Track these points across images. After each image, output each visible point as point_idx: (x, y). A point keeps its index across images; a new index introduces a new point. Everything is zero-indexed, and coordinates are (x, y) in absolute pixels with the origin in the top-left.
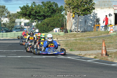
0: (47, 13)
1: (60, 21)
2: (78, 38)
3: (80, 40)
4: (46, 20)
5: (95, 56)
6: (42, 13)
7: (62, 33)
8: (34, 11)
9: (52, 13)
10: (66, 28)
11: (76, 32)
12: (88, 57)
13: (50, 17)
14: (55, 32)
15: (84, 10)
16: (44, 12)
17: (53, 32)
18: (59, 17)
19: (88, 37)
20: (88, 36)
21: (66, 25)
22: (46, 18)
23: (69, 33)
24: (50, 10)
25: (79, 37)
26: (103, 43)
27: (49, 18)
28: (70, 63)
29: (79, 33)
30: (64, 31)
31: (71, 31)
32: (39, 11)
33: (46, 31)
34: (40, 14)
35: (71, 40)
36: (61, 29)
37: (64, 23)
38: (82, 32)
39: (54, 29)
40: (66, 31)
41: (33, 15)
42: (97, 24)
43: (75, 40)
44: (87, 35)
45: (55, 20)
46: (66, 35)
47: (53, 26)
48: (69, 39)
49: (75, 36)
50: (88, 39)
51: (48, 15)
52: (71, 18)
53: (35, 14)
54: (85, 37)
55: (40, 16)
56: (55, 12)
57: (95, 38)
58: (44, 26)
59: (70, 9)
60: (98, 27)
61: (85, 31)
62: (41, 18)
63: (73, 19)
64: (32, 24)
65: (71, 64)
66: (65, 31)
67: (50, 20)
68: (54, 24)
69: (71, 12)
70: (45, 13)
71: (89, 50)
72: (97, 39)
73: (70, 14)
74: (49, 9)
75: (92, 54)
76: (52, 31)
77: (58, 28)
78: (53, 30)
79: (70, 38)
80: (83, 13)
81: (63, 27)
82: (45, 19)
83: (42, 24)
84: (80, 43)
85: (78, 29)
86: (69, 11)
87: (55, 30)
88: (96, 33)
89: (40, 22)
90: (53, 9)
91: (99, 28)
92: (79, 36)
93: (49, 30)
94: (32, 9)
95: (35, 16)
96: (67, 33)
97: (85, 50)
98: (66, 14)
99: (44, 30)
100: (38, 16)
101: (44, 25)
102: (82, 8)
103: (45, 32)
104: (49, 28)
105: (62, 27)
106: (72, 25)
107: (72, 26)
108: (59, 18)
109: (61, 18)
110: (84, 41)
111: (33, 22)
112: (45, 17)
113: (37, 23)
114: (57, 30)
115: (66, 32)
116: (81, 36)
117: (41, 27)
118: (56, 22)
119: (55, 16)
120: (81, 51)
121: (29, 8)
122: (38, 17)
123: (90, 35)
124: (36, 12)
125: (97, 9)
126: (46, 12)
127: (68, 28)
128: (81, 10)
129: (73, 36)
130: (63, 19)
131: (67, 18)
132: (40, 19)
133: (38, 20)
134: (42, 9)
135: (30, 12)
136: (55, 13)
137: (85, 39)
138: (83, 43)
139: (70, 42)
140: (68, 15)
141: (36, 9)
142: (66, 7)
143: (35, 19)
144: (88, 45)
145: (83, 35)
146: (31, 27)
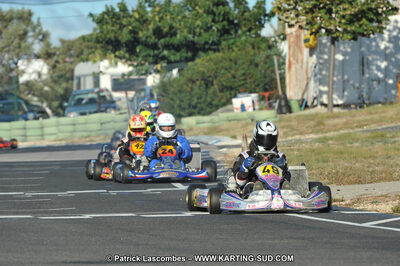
0: (206, 36)
1: (257, 65)
2: (331, 134)
3: (341, 139)
4: (202, 63)
5: (396, 202)
8: (151, 27)
9: (224, 32)
10: (284, 93)
11: (325, 109)
12: (370, 208)
13: (215, 51)
14: (237, 112)
15: (355, 18)
16: (189, 32)
17: (232, 110)
18: (253, 48)
19: (373, 127)
20: (373, 121)
21: (283, 79)
22: (201, 53)
23: (297, 111)
24: (213, 21)
25: (336, 128)
27: (212, 55)
28: (291, 237)
29: (336, 110)
30: (276, 105)
31: (306, 106)
32: (171, 27)
33: (202, 109)
34: (174, 41)
35: (306, 142)
36: (263, 99)
37: (273, 72)
38: (345, 106)
39: (234, 101)
40: (286, 107)
41: (146, 45)
43: (319, 140)
44: (369, 117)
45: (236, 63)
46: (282, 124)
47: (231, 88)
48: (297, 137)
49: (319, 124)
50: (374, 137)
51: (206, 43)
52: (301, 52)
53: (153, 39)
54: (361, 126)
55: (177, 48)
56: (237, 26)
58: (192, 89)
59: (297, 16)
61: (360, 104)
62: (177, 56)
63: (311, 55)
64: (143, 82)
65: (298, 238)
66: (280, 106)
67: (216, 64)
68: (234, 77)
69: (301, 27)
70: (194, 34)
71: (376, 178)
73: (298, 37)
74: (210, 18)
75: (385, 198)
76: (229, 107)
77: (251, 92)
78: (229, 102)
79: (301, 134)
81: (270, 89)
82: (198, 61)
83: (183, 80)
84: (342, 153)
85: (331, 95)
86: (293, 22)
87: (237, 102)
89: (175, 72)
90: (226, 16)
92: (335, 126)
93: (214, 103)
94: (143, 21)
95: (154, 46)
96: (288, 115)
97: (359, 182)
98: (283, 36)
99: (193, 103)
100: (167, 47)
101: (193, 82)
102: (345, 9)
103: (199, 113)
104: (214, 93)
105: (266, 90)
106: (308, 79)
107: (307, 84)
108: (255, 55)
109: (264, 53)
110: (356, 144)
111: (147, 73)
112: (193, 49)
114: (245, 101)
115: (284, 110)
116: (347, 123)
117: (180, 92)
118: (241, 72)
120: (341, 187)
121: (131, 17)
122: (165, 52)
123: (381, 121)
124: (158, 32)
126: (198, 30)
127: (293, 93)
128: (343, 17)
129: (312, 123)
130: (268, 57)
131: (285, 53)
132: (176, 62)
133: (169, 62)
134: (184, 17)
135: (134, 32)
136: (236, 32)
137: (364, 135)
138: (352, 153)
139: (298, 150)
140: (292, 39)
141: (157, 19)
142: (279, 9)
143: (157, 60)
144: (371, 161)
145: (356, 119)
146: (142, 94)
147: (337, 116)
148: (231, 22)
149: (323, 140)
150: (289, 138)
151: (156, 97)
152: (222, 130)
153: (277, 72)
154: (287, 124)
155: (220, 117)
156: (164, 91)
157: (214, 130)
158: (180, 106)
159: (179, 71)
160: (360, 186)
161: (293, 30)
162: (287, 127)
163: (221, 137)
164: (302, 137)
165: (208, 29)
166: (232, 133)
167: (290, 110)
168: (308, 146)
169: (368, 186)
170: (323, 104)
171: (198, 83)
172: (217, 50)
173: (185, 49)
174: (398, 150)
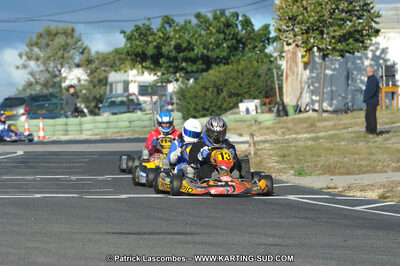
0: (217, 51)
1: (259, 76)
2: (321, 134)
3: (330, 138)
4: (214, 74)
5: (381, 191)
6: (199, 50)
7: (268, 118)
8: (173, 43)
9: (233, 49)
10: (282, 100)
11: (315, 114)
12: (358, 195)
13: (225, 64)
14: (243, 114)
15: (343, 38)
16: (204, 48)
17: (238, 113)
18: (258, 62)
19: (357, 129)
20: (356, 125)
21: (281, 88)
22: (214, 65)
23: (292, 115)
24: (224, 39)
25: (325, 129)
27: (223, 68)
28: (295, 217)
29: (325, 115)
30: (275, 109)
31: (300, 111)
32: (189, 43)
33: (213, 111)
34: (192, 55)
35: (301, 140)
36: (265, 104)
37: (273, 82)
38: (335, 112)
39: (240, 105)
40: (283, 111)
41: (169, 58)
42: (387, 85)
43: (312, 139)
44: (353, 121)
45: (242, 74)
46: (280, 125)
47: (238, 95)
48: (294, 136)
49: (311, 126)
50: (358, 138)
51: (218, 57)
52: (296, 64)
53: (174, 53)
54: (347, 128)
55: (194, 61)
56: (244, 44)
58: (205, 95)
59: (295, 36)
60: (393, 93)
61: (345, 110)
62: (194, 68)
63: (305, 69)
64: (165, 88)
65: (300, 218)
66: (278, 111)
67: (225, 74)
68: (240, 86)
69: (297, 46)
70: (208, 49)
71: (361, 171)
72: (388, 136)
73: (294, 53)
74: (222, 36)
75: (372, 187)
76: (236, 110)
77: (254, 98)
78: (236, 106)
79: (297, 133)
80: (339, 46)
81: (270, 95)
82: (211, 72)
83: (198, 87)
84: (332, 150)
85: (321, 102)
86: (290, 41)
87: (242, 106)
88: (386, 116)
89: (192, 81)
90: (235, 36)
91: (395, 96)
92: (325, 127)
93: (224, 106)
94: (166, 39)
95: (175, 59)
96: (285, 118)
97: (349, 174)
99: (206, 107)
100: (185, 60)
101: (207, 89)
102: (335, 31)
104: (224, 99)
105: (267, 97)
106: (302, 89)
107: (301, 93)
108: (258, 67)
109: (265, 67)
110: (343, 143)
111: (170, 82)
112: (208, 63)
113: (183, 82)
114: (249, 106)
115: (282, 114)
116: (335, 125)
117: (195, 97)
118: (246, 81)
119: (246, 60)
120: (334, 177)
121: (155, 35)
122: (184, 64)
124: (178, 47)
125: (389, 35)
126: (211, 46)
127: (289, 99)
128: (333, 37)
129: (306, 125)
130: (269, 69)
131: (284, 67)
132: (192, 72)
133: (187, 72)
134: (200, 35)
135: (158, 47)
136: (244, 48)
137: (348, 136)
138: (339, 150)
139: (295, 146)
140: (290, 56)
141: (177, 36)
142: (280, 30)
143: (177, 70)
144: (357, 157)
145: (342, 122)
146: (164, 98)
147: (326, 120)
148: (239, 41)
149: (316, 139)
150: (287, 137)
152: (230, 130)
153: (276, 82)
154: (285, 125)
156: (183, 96)
158: (195, 109)
159: (196, 79)
160: (350, 177)
161: (290, 47)
162: (284, 128)
164: (298, 136)
165: (218, 45)
166: (238, 132)
167: (286, 114)
168: (303, 144)
169: (357, 177)
170: (314, 110)
171: (211, 90)
172: (227, 63)
173: (200, 62)
174: (379, 148)
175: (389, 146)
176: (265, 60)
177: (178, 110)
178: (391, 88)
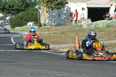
0: (21, 7)
1: (33, 15)
2: (51, 32)
3: (54, 33)
4: (20, 14)
5: (68, 49)
6: (16, 7)
7: (36, 27)
8: (8, 5)
9: (26, 7)
10: (40, 22)
11: (50, 26)
12: (62, 50)
13: (23, 11)
14: (29, 26)
15: (58, 4)
16: (17, 7)
17: (27, 26)
18: (33, 11)
19: (62, 31)
20: (61, 29)
21: (40, 19)
22: (20, 12)
23: (43, 27)
24: (23, 4)
25: (52, 31)
26: (77, 37)
27: (23, 12)
28: (44, 57)
29: (52, 26)
30: (38, 25)
31: (45, 25)
32: (13, 5)
33: (20, 25)
34: (14, 8)
35: (46, 34)
36: (35, 23)
37: (37, 17)
38: (56, 26)
39: (28, 23)
40: (40, 25)
41: (7, 9)
42: (70, 18)
43: (49, 34)
44: (60, 28)
45: (29, 14)
46: (40, 29)
47: (27, 20)
48: (43, 33)
49: (49, 30)
50: (62, 33)
51: (21, 9)
52: (44, 12)
53: (8, 8)
54: (58, 30)
55: (14, 10)
56: (29, 6)
57: (69, 32)
58: (18, 20)
59: (44, 3)
60: (72, 20)
61: (58, 25)
62: (14, 12)
63: (47, 13)
65: (45, 57)
66: (39, 25)
67: (24, 14)
68: (28, 18)
69: (44, 6)
70: (18, 7)
71: (63, 43)
72: (70, 33)
73: (44, 9)
74: (22, 3)
75: (66, 48)
76: (27, 25)
77: (32, 22)
78: (27, 24)
79: (44, 32)
80: (57, 7)
83: (16, 18)
84: (54, 37)
85: (51, 23)
86: (43, 5)
87: (29, 24)
88: (70, 27)
89: (14, 16)
90: (27, 3)
91: (72, 22)
92: (52, 30)
93: (23, 24)
94: (6, 3)
95: (9, 10)
96: (41, 27)
97: (59, 44)
98: (40, 8)
99: (18, 24)
100: (12, 10)
101: (18, 19)
102: (55, 2)
103: (19, 26)
104: (23, 21)
105: (36, 21)
106: (46, 19)
107: (46, 20)
108: (33, 12)
109: (35, 12)
110: (57, 35)
111: (7, 16)
112: (18, 11)
113: (11, 17)
115: (40, 26)
116: (55, 30)
117: (15, 21)
118: (30, 17)
119: (29, 11)
120: (55, 45)
121: (3, 2)
122: (11, 11)
123: (63, 29)
124: (9, 6)
125: (71, 4)
126: (19, 6)
127: (42, 22)
128: (55, 4)
129: (47, 29)
130: (37, 13)
131: (41, 12)
132: (14, 14)
133: (12, 14)
134: (16, 3)
135: (4, 6)
136: (29, 7)
137: (59, 32)
138: (57, 37)
139: (44, 36)
140: (42, 9)
141: (9, 3)
142: (39, 2)
143: (9, 13)
144: (62, 39)
145: (57, 29)
146: (5, 21)
147: (53, 28)
149: (50, 34)
150: (41, 33)
151: (9, 22)
152: (25, 31)
153: (38, 17)
154: (41, 29)
155: (24, 27)
156: (11, 20)
157: (23, 30)
158: (15, 24)
159: (15, 16)
160: (59, 45)
161: (43, 7)
162: (41, 30)
163: (25, 32)
164: (45, 33)
165: (22, 6)
166: (27, 31)
168: (46, 35)
169: (61, 45)
171: (19, 19)
172: (24, 11)
173: (16, 11)
174: (68, 36)
175: (71, 36)
176: (35, 10)
177: (10, 25)
178: (71, 19)
